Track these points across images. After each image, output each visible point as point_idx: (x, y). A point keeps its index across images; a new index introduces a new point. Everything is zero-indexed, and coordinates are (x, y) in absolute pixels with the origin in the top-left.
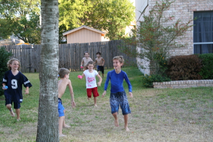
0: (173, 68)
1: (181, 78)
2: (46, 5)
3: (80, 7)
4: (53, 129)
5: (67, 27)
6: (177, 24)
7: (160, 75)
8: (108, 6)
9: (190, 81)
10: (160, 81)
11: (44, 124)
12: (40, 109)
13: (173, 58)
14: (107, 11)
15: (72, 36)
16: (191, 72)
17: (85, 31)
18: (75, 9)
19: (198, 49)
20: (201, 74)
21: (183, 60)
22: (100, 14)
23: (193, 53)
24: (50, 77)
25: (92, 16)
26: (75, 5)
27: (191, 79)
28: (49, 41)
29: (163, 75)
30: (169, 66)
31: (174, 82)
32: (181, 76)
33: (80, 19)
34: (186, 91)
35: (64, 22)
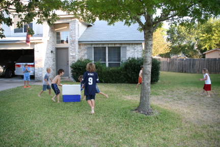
3: (217, 38)
4: (146, 97)
5: (208, 49)
11: (142, 95)
12: (141, 88)
15: (208, 54)
18: (214, 39)
26: (213, 37)
28: (146, 57)
35: (206, 46)
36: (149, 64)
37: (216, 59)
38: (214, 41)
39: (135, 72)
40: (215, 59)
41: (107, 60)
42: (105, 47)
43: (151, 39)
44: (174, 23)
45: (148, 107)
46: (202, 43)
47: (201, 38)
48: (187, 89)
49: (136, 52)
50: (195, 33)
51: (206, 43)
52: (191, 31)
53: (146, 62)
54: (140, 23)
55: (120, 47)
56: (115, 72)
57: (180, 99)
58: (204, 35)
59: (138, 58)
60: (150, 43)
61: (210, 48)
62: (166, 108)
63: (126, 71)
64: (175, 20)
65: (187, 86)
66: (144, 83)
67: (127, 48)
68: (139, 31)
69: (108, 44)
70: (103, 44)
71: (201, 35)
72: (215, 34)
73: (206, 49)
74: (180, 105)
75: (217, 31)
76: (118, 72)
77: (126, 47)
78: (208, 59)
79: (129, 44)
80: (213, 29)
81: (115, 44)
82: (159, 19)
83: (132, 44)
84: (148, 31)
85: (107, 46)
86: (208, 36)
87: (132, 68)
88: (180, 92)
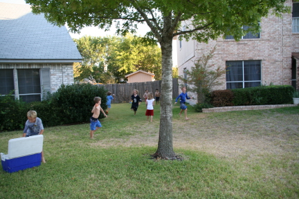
0: (215, 98)
1: (220, 105)
2: (166, 59)
3: (135, 57)
5: (127, 71)
6: (218, 69)
7: (206, 104)
9: (226, 107)
10: (207, 108)
13: (214, 92)
14: (154, 60)
18: (132, 59)
20: (233, 102)
21: (221, 93)
26: (132, 56)
27: (227, 106)
29: (208, 103)
30: (212, 98)
31: (216, 108)
33: (135, 65)
34: (225, 114)
35: (124, 68)
36: (170, 91)
38: (132, 61)
39: (74, 106)
40: (143, 84)
41: (17, 91)
42: (12, 70)
46: (119, 64)
47: (118, 57)
49: (66, 76)
50: (103, 50)
51: (123, 63)
52: (97, 48)
55: (38, 70)
56: (42, 109)
58: (121, 54)
59: (68, 87)
63: (59, 106)
67: (51, 70)
69: (18, 64)
70: (8, 64)
71: (118, 53)
72: (133, 52)
76: (47, 110)
77: (48, 70)
79: (53, 64)
80: (131, 46)
81: (30, 64)
83: (59, 64)
85: (15, 68)
86: (126, 54)
87: (69, 101)
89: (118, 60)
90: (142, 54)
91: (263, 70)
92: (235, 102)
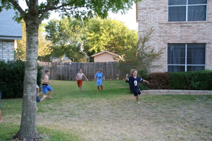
0: (151, 80)
4: (30, 117)
5: (96, 51)
6: (152, 51)
8: (125, 38)
11: (25, 114)
12: (23, 104)
15: (97, 57)
16: (163, 84)
17: (107, 54)
18: (102, 40)
19: (171, 69)
22: (120, 43)
23: (167, 71)
24: (29, 83)
25: (113, 45)
26: (102, 37)
28: (29, 59)
31: (152, 90)
32: (156, 87)
33: (105, 46)
35: (94, 48)
36: (34, 69)
37: (106, 63)
38: (102, 42)
43: (36, 34)
44: (66, 15)
45: (33, 131)
46: (90, 44)
47: (89, 38)
48: (78, 101)
49: (6, 52)
50: (81, 31)
51: (94, 44)
52: (76, 29)
53: (30, 66)
54: (19, 9)
57: (72, 115)
58: (91, 35)
60: (34, 39)
61: (99, 51)
62: (58, 129)
64: (67, 10)
65: (77, 97)
66: (27, 96)
68: (16, 22)
71: (88, 34)
72: (103, 34)
73: (93, 52)
74: (75, 123)
75: (105, 31)
78: (98, 63)
82: (46, 7)
84: (32, 22)
86: (96, 36)
88: (71, 106)
89: (89, 40)
90: (112, 36)
91: (207, 54)
92: (172, 86)
